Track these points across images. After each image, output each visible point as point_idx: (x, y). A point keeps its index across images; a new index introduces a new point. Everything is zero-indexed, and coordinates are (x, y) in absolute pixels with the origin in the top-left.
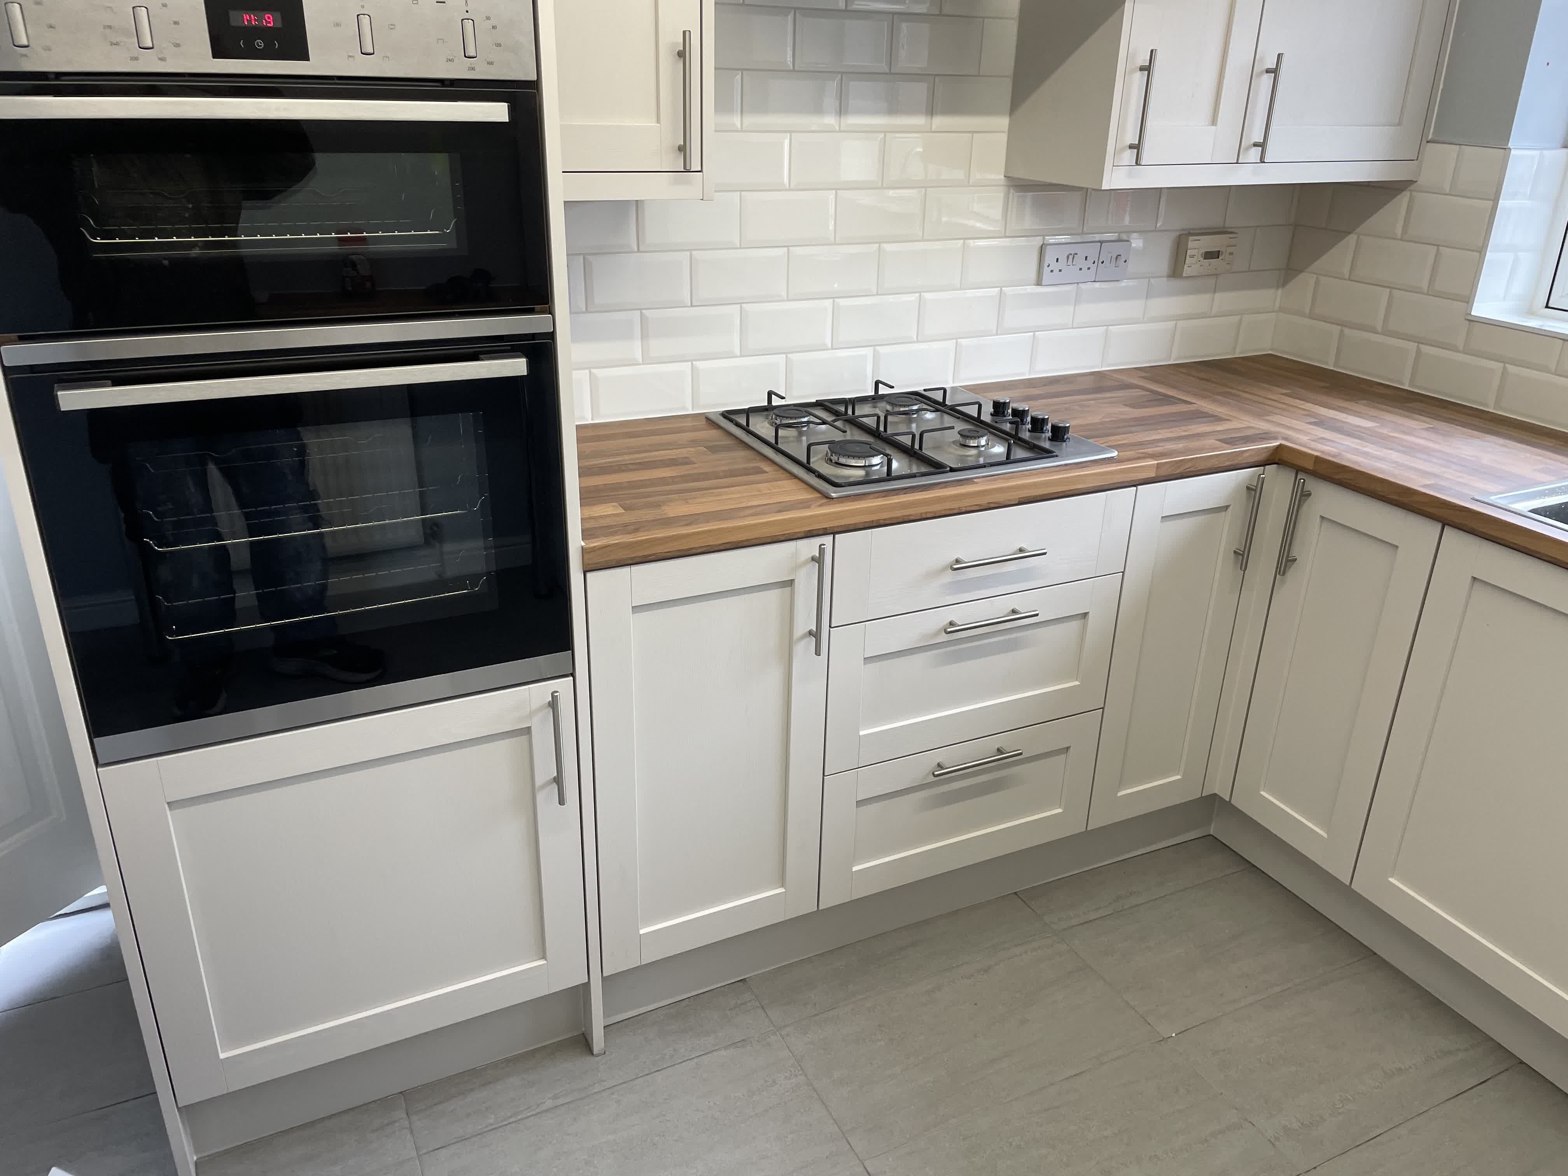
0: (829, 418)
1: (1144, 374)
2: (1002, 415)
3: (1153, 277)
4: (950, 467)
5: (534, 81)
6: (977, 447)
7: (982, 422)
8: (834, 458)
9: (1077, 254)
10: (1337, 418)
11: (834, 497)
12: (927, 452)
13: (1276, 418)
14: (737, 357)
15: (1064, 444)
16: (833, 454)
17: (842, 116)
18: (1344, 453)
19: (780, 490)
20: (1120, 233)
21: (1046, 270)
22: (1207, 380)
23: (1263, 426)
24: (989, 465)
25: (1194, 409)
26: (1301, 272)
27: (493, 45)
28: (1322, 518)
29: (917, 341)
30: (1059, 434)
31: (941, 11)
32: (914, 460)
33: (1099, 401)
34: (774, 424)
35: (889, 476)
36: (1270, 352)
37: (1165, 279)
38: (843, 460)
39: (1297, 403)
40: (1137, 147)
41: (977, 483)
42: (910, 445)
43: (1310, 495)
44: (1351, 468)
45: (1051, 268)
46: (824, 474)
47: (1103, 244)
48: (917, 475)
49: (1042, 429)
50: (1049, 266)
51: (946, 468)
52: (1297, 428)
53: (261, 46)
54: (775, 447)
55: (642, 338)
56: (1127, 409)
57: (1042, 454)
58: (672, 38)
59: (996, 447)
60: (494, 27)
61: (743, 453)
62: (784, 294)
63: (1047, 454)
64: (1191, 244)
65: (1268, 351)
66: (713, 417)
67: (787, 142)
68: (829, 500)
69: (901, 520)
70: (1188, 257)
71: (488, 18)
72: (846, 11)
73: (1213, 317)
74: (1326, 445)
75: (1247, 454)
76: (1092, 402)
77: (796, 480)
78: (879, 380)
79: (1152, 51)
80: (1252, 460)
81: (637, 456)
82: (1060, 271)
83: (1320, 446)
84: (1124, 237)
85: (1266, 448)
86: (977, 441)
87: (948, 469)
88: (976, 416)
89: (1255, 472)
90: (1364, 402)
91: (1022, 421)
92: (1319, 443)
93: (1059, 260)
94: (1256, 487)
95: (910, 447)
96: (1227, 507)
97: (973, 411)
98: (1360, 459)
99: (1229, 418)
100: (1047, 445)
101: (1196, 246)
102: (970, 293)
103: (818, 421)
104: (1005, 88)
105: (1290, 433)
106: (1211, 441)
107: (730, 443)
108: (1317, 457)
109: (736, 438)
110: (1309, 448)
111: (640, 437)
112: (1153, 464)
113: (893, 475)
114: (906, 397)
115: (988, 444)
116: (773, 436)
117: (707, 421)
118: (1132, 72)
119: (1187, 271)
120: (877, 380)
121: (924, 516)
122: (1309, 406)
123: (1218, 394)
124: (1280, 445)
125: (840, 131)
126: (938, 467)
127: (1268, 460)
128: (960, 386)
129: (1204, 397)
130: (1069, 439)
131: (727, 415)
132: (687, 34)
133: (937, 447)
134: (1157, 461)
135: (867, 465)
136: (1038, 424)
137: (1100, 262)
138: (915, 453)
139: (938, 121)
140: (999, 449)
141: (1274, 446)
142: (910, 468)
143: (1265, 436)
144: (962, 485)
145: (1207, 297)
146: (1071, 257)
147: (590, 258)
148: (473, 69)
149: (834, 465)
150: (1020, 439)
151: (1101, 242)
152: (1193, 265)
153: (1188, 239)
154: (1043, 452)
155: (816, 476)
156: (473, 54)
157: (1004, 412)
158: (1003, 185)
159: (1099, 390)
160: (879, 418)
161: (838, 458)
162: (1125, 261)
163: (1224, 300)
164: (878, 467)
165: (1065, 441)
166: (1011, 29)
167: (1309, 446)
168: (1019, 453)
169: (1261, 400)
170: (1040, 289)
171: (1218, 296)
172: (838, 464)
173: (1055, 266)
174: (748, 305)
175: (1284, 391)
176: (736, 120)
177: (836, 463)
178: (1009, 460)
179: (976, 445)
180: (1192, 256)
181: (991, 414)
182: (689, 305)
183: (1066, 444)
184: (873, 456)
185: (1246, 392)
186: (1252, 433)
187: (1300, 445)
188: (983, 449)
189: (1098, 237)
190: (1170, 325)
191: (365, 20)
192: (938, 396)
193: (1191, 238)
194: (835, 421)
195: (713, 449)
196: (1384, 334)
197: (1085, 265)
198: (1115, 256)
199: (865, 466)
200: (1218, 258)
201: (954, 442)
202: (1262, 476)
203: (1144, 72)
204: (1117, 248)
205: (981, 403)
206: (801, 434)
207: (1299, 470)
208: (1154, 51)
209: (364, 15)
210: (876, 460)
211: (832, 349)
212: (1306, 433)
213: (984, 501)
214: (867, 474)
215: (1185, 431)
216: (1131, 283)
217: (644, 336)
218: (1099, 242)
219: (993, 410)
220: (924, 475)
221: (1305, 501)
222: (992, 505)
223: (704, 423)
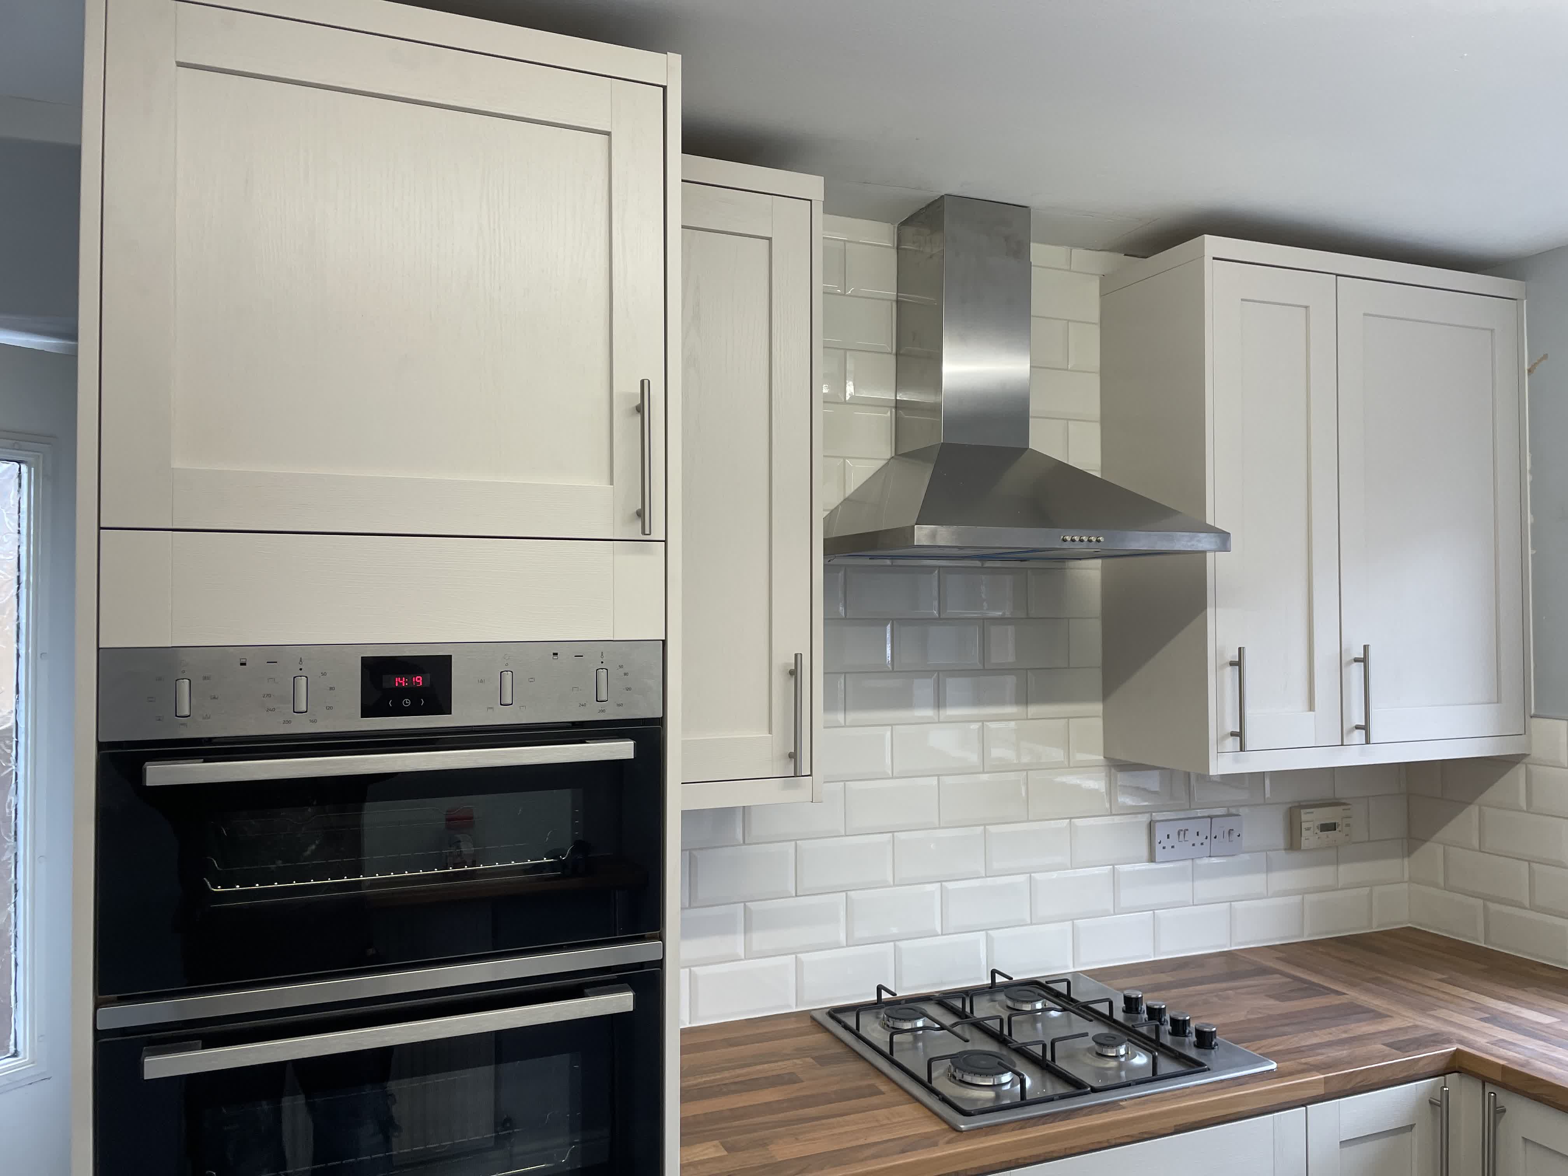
0: (948, 1020)
1: (1281, 955)
2: (1136, 1012)
3: (1270, 850)
4: (1091, 1087)
5: (659, 718)
6: (1116, 1057)
7: (1115, 1021)
8: (958, 1075)
9: (1187, 830)
10: (1511, 1012)
11: (964, 1129)
12: (1061, 1064)
13: (1442, 1013)
14: (843, 947)
15: (1213, 1051)
16: (957, 1071)
17: (940, 708)
18: (1531, 1060)
19: (901, 1119)
20: (1228, 807)
21: (1158, 847)
22: (1350, 962)
23: (1429, 1024)
24: (1135, 1083)
25: (1346, 1001)
26: (1425, 841)
27: (624, 689)
28: (1525, 1140)
29: (1031, 924)
30: (1205, 1040)
31: (1027, 614)
32: (1048, 1076)
33: (1239, 991)
34: (886, 1026)
35: (1024, 1101)
36: (1410, 925)
37: (1283, 851)
38: (968, 1078)
39: (1461, 992)
40: (1239, 735)
41: (1123, 1108)
42: (1041, 1055)
43: (1504, 1111)
44: (1547, 1081)
45: (1162, 845)
46: (949, 1097)
47: (1213, 820)
48: (1055, 1098)
49: (1184, 1032)
50: (1160, 843)
51: (1086, 1087)
52: (1467, 1025)
53: (408, 704)
54: (889, 1058)
55: (745, 933)
56: (1272, 1002)
57: (1194, 1068)
58: (784, 658)
59: (1138, 1057)
60: (625, 674)
61: (856, 1067)
62: (890, 879)
63: (1195, 1067)
64: (1304, 817)
65: (1407, 924)
66: (819, 1016)
67: (889, 734)
68: (958, 1133)
69: (1042, 1158)
70: (1303, 830)
71: (621, 667)
72: (939, 619)
73: (1342, 889)
74: (1509, 1050)
75: (1421, 1063)
76: (1230, 992)
77: (917, 1104)
78: (995, 969)
79: (1240, 649)
80: (1432, 1068)
81: (739, 1071)
82: (1173, 847)
83: (1502, 1052)
84: (1233, 811)
85: (1442, 1054)
86: (1115, 1050)
87: (1089, 1089)
88: (1107, 1013)
89: (1436, 1083)
90: (1534, 989)
91: (1160, 1021)
92: (1500, 1047)
93: (1170, 836)
94: (1440, 1102)
95: (1041, 1058)
96: (1411, 1127)
97: (1103, 1008)
98: (1554, 1069)
99: (1390, 1014)
100: (1193, 1053)
101: (1311, 819)
102: (1081, 872)
103: (937, 1026)
104: (1096, 677)
105: (1465, 1034)
106: (1378, 1047)
107: (839, 1051)
108: (1503, 1067)
109: (847, 1045)
110: (1492, 1055)
111: (741, 1045)
112: (1320, 1079)
113: (1027, 1099)
114: (1027, 990)
115: (1128, 1053)
116: (887, 1042)
117: (811, 1022)
118: (1223, 667)
119: (1305, 844)
120: (993, 969)
121: (1068, 1152)
122: (1473, 996)
123: (1369, 981)
124: (1458, 1051)
125: (939, 722)
126: (1078, 1087)
127: (1446, 1068)
128: (1081, 972)
129: (1353, 985)
130: (1217, 1045)
131: (835, 1013)
132: (799, 656)
133: (1071, 1056)
134: (1323, 1074)
135: (996, 1083)
136: (1179, 1027)
137: (1213, 838)
138: (1048, 1065)
139: (1034, 710)
140: (1141, 1060)
141: (1451, 1051)
142: (1044, 1087)
143: (1436, 1039)
144: (1107, 1111)
145: (1331, 869)
146: (1182, 833)
147: (694, 852)
148: (603, 711)
149: (959, 1083)
150: (1162, 1045)
151: (1211, 817)
152: (1310, 837)
153: (1300, 812)
154: (1194, 1065)
155: (939, 1099)
156: (605, 698)
157: (1137, 1009)
158: (1102, 766)
159: (1233, 976)
160: (1002, 1021)
161: (963, 1075)
162: (1239, 836)
163: (1347, 872)
164: (1008, 1087)
165: (1213, 1048)
166: (1095, 628)
167: (1491, 1052)
168: (1166, 1066)
169: (1420, 989)
170: (1153, 866)
171: (1342, 868)
172: (963, 1082)
173: (1167, 843)
174: (853, 892)
175: (1440, 976)
176: (840, 717)
177: (960, 1081)
178: (1156, 1077)
179: (1114, 1055)
180: (1308, 829)
181: (1124, 1011)
182: (794, 895)
183: (1215, 1052)
184: (1003, 1073)
185: (1398, 978)
186: (1422, 1035)
187: (1478, 1049)
188: (1123, 1059)
189: (1206, 812)
190: (1297, 899)
191: (508, 677)
192: (1062, 988)
193: (1303, 811)
194: (955, 1025)
195: (822, 1061)
196: (1532, 910)
197: (1198, 840)
198: (1227, 832)
199: (994, 1086)
200: (1335, 830)
201: (1089, 1050)
202: (1445, 1089)
203: (1236, 667)
204: (1230, 823)
205: (1112, 999)
206: (916, 1039)
207: (1485, 1081)
208: (1242, 649)
209: (507, 671)
210: (1006, 1078)
211: (942, 935)
212: (1483, 1035)
213: (1135, 1130)
214: (998, 1097)
215: (1345, 1032)
216: (1246, 857)
217: (747, 930)
218: (1209, 817)
219: (1124, 1005)
220: (1063, 1097)
221: (1501, 1118)
222: (1146, 1136)
223: (809, 1024)
